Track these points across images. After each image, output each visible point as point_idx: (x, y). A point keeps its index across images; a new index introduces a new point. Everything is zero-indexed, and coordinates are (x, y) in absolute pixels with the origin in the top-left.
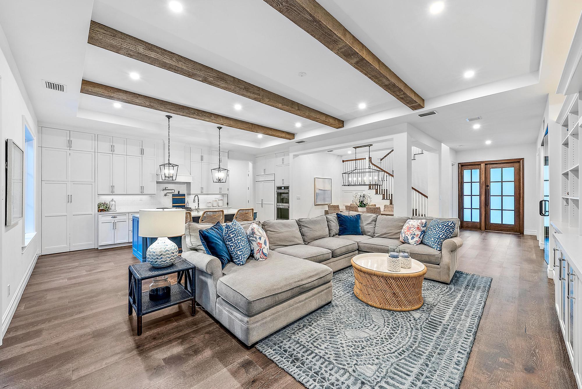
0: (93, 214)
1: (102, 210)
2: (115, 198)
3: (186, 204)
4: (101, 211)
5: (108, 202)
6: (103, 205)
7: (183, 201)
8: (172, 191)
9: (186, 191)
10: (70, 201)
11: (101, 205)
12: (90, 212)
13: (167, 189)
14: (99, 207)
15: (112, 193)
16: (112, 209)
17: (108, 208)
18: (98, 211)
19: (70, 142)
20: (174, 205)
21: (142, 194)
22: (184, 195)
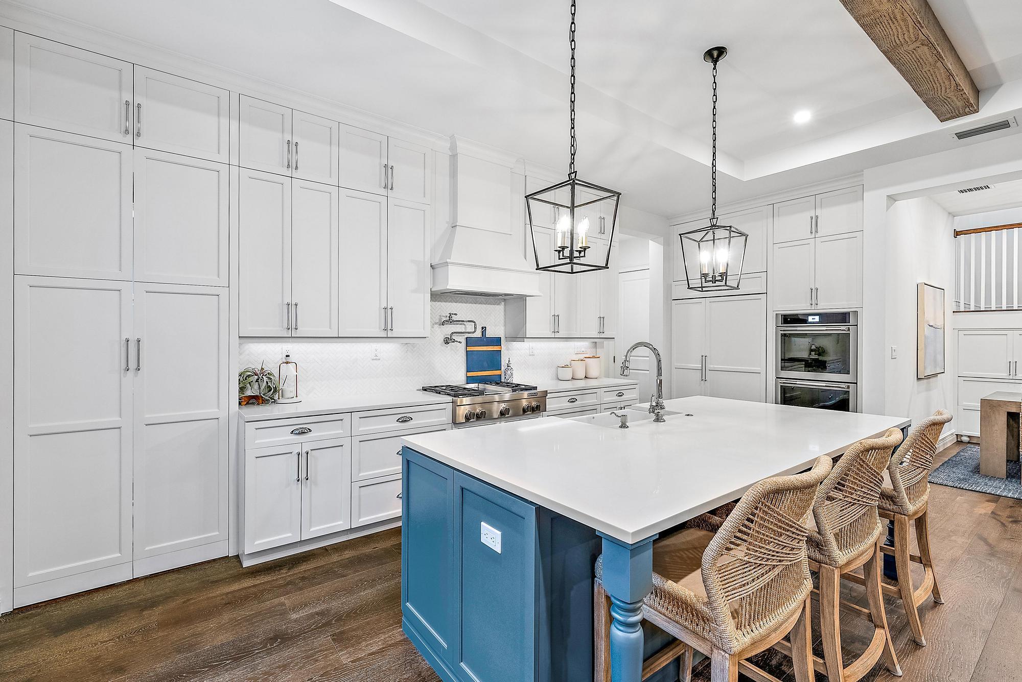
0: (223, 415)
1: (255, 397)
2: (296, 349)
3: (503, 368)
4: (248, 403)
5: (271, 367)
6: (257, 381)
7: (494, 361)
8: (465, 328)
9: (503, 328)
10: (133, 364)
11: (251, 379)
12: (212, 411)
13: (454, 318)
14: (242, 390)
15: (291, 334)
16: (288, 395)
17: (275, 391)
18: (240, 404)
19: (132, 111)
20: (470, 374)
21: (387, 335)
22: (497, 341)
